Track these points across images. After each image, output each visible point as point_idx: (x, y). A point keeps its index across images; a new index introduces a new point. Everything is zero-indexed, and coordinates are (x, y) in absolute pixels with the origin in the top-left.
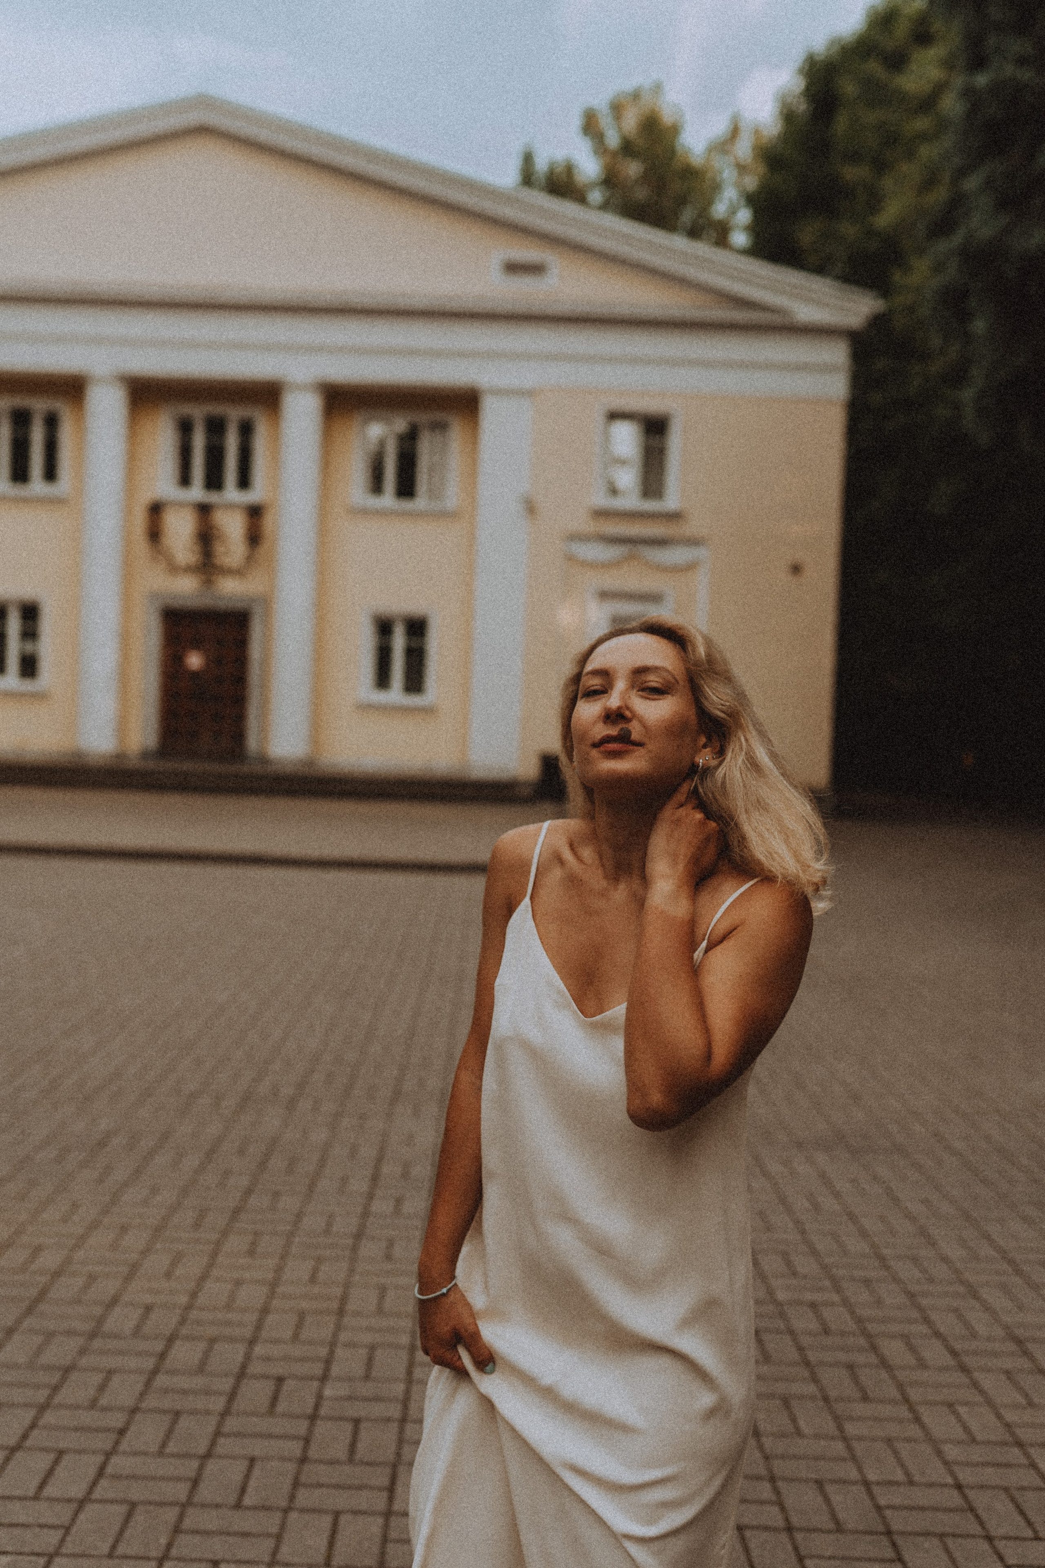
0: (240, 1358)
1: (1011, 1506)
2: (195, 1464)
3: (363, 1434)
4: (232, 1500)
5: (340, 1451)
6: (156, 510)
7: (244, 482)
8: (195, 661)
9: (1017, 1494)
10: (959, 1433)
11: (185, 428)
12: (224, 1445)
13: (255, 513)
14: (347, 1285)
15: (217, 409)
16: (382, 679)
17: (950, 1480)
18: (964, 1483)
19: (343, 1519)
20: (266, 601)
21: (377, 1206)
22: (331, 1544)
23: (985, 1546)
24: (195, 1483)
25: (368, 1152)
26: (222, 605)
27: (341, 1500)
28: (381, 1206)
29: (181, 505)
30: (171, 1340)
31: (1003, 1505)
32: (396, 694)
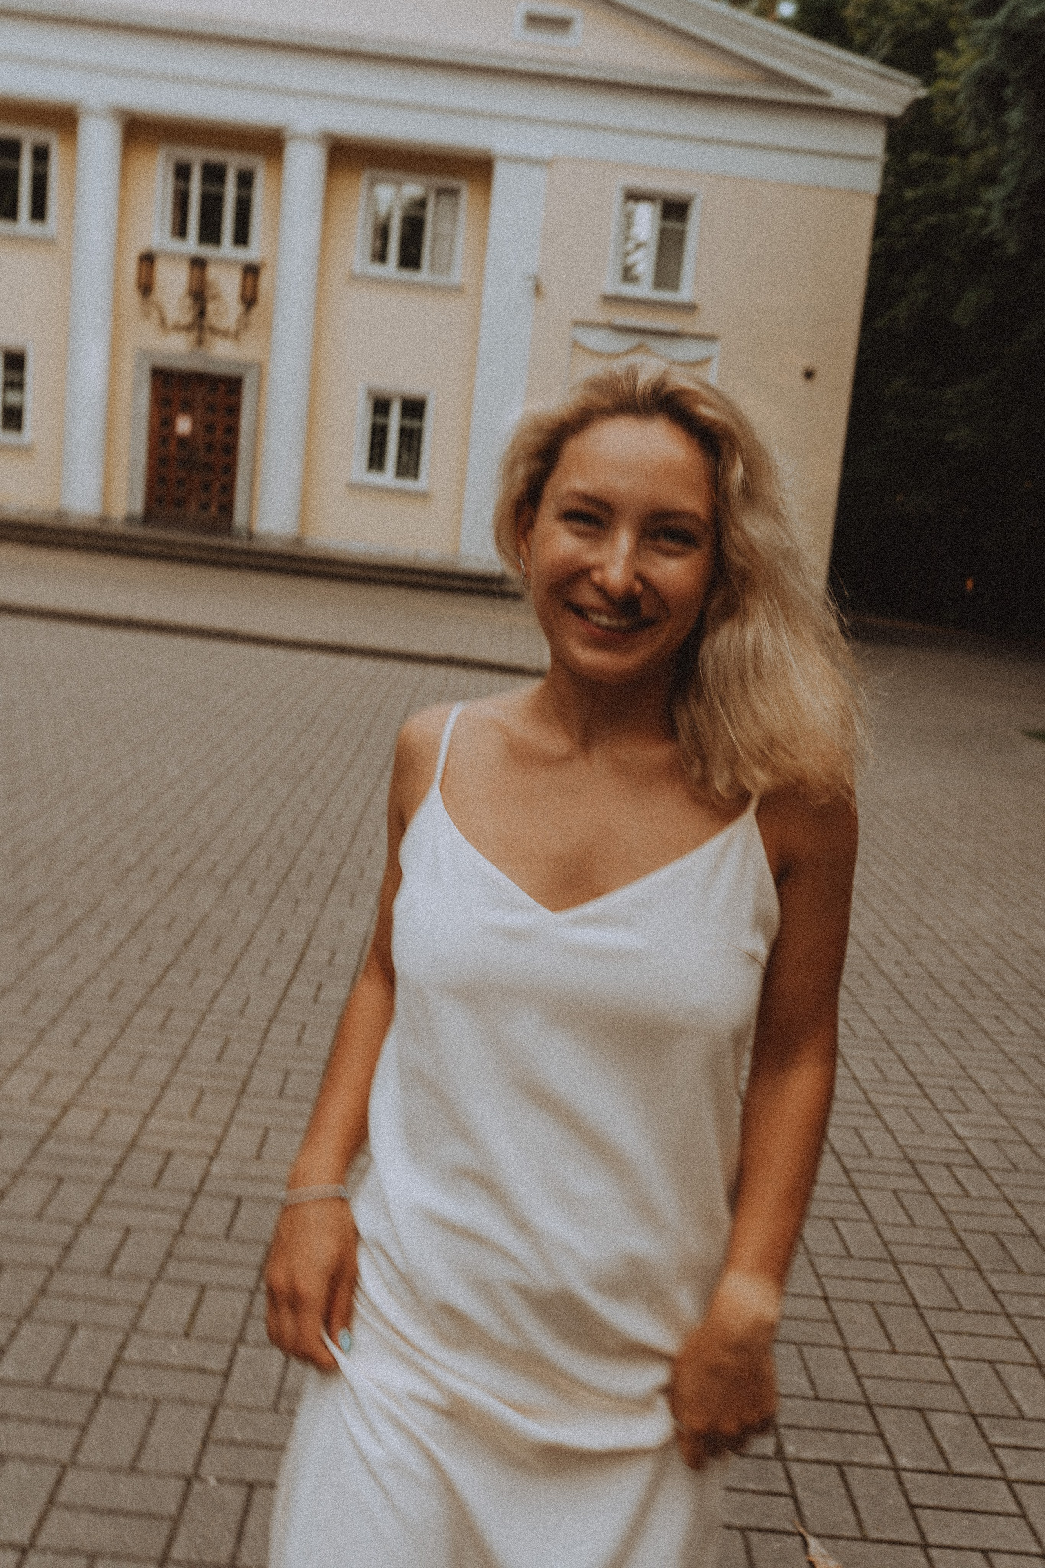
0: (132, 1130)
1: (874, 1319)
2: (69, 1231)
3: (243, 1213)
4: (102, 1265)
5: (217, 1227)
6: (148, 260)
7: (242, 237)
8: (184, 425)
9: (881, 1310)
10: (836, 1248)
11: (182, 172)
12: (101, 1215)
13: (252, 271)
14: (252, 1068)
15: (215, 156)
16: (376, 460)
17: (819, 1292)
18: (830, 1295)
19: (210, 1294)
20: (260, 367)
21: (296, 990)
22: (193, 1315)
23: (840, 1354)
24: (67, 1248)
25: (296, 937)
26: (211, 368)
27: (209, 1274)
28: (301, 990)
29: (173, 256)
30: (65, 1109)
31: (865, 1317)
32: (388, 477)
